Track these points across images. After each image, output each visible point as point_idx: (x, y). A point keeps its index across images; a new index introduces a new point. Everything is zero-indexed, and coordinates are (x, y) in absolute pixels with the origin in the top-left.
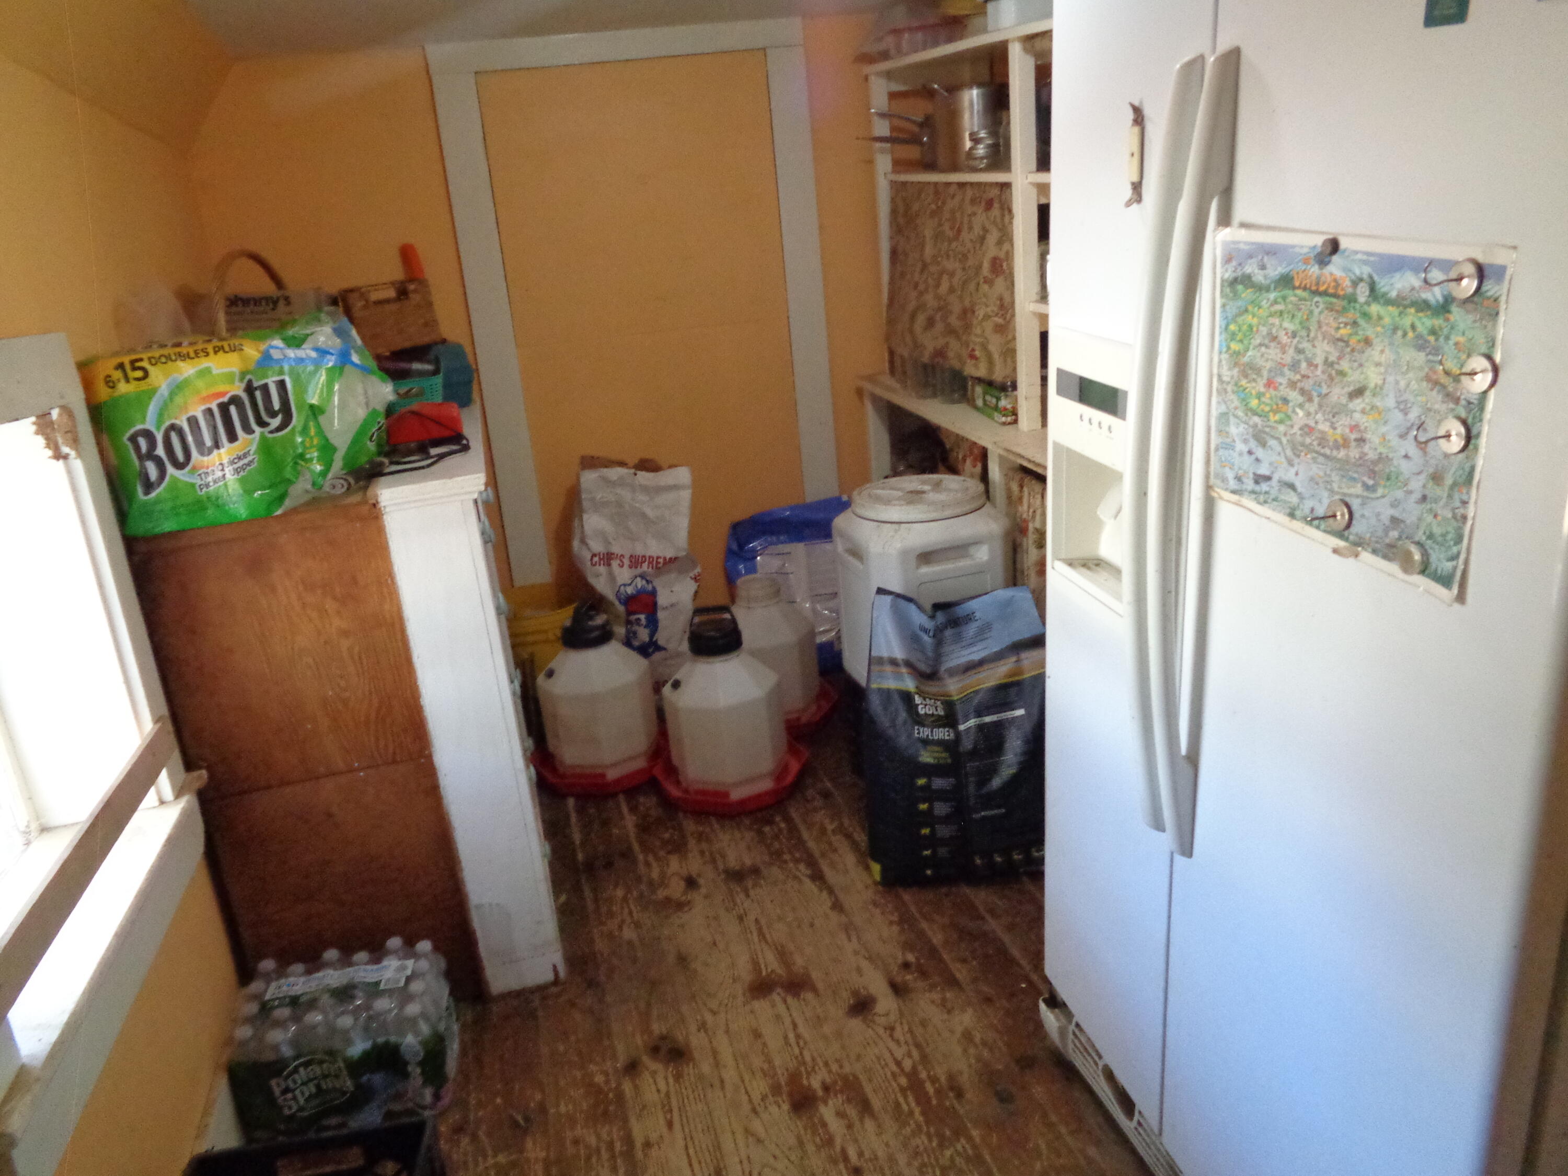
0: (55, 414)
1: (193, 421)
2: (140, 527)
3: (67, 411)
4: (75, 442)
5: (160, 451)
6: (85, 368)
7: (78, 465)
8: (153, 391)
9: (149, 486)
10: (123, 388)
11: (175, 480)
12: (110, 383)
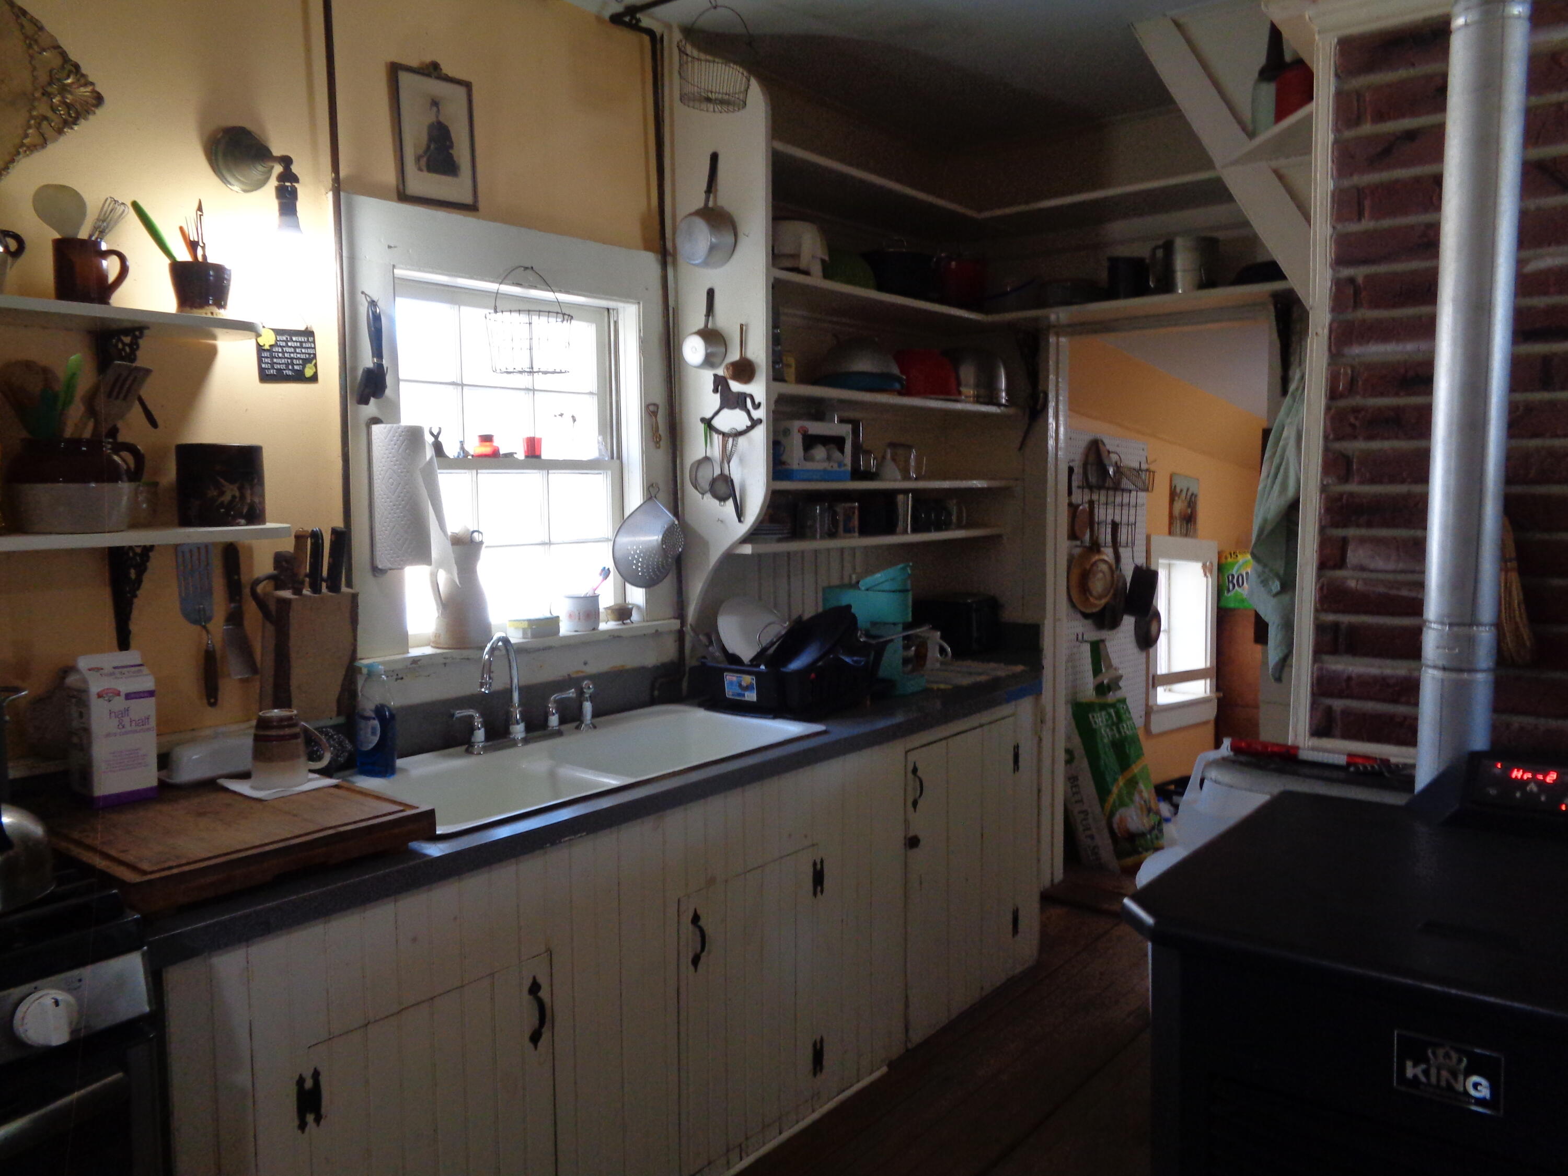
0: (1208, 564)
1: (1247, 573)
2: (1223, 604)
3: (1211, 563)
4: (1211, 573)
5: (1235, 581)
6: (1220, 554)
7: (1210, 580)
8: (1237, 562)
9: (1229, 591)
10: (1229, 560)
11: (1237, 591)
12: (1226, 558)
